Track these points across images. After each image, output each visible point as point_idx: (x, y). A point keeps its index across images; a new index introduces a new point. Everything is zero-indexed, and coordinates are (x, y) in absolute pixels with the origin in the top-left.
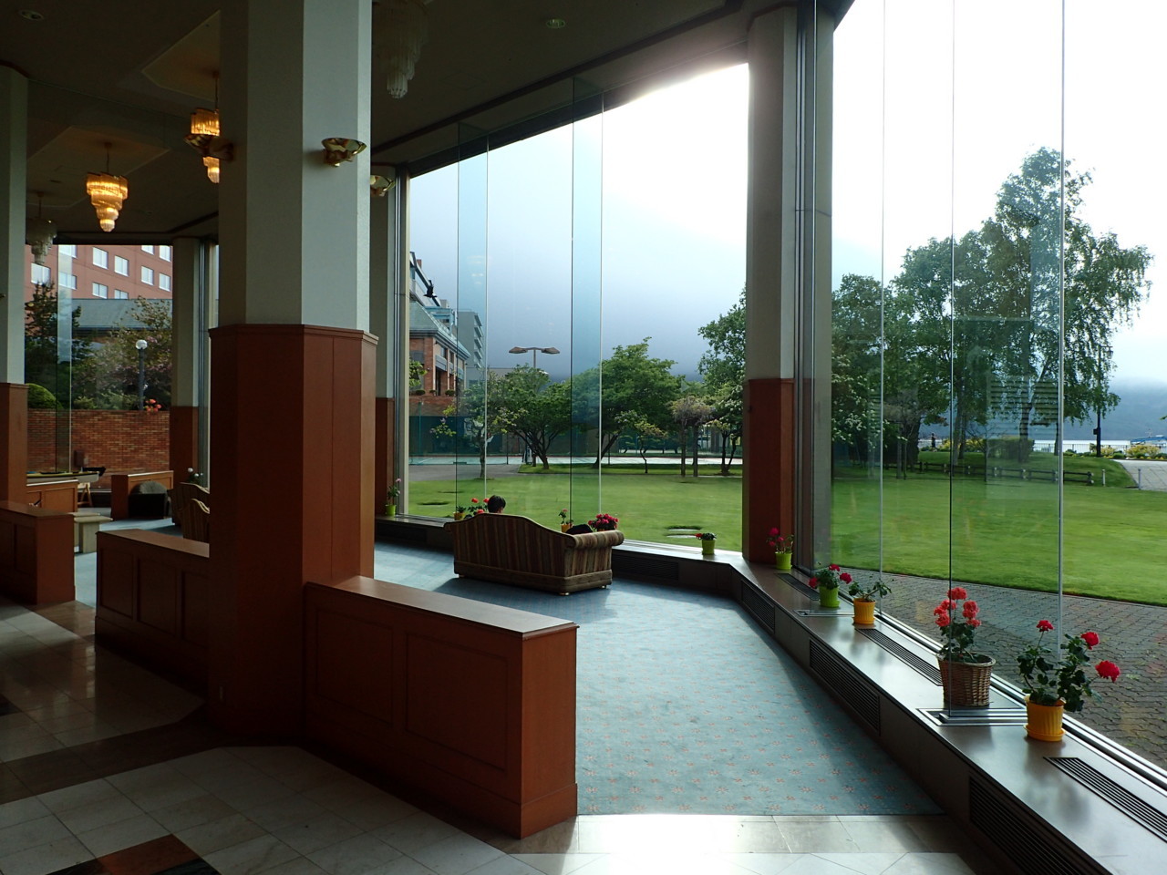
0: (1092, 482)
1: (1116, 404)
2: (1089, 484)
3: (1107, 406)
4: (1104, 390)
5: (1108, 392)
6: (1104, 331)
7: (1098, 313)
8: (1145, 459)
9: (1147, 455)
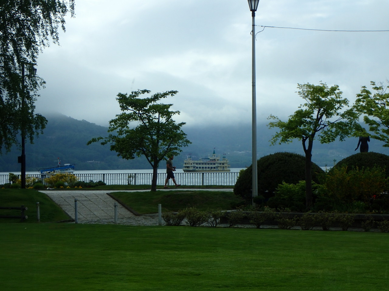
0: (27, 217)
1: (43, 127)
2: (23, 220)
3: (34, 129)
4: (30, 111)
5: (34, 113)
6: (30, 43)
7: (22, 23)
8: (65, 188)
9: (66, 184)
